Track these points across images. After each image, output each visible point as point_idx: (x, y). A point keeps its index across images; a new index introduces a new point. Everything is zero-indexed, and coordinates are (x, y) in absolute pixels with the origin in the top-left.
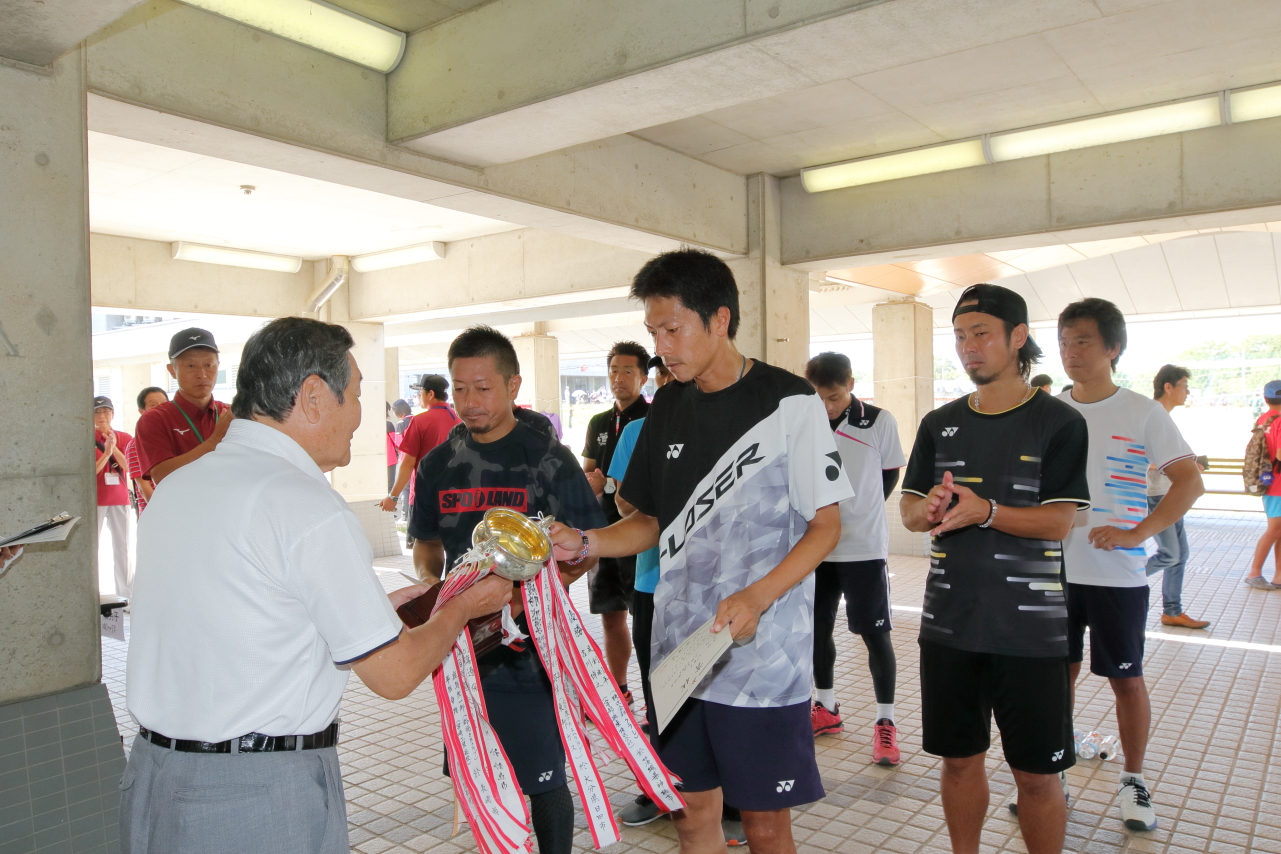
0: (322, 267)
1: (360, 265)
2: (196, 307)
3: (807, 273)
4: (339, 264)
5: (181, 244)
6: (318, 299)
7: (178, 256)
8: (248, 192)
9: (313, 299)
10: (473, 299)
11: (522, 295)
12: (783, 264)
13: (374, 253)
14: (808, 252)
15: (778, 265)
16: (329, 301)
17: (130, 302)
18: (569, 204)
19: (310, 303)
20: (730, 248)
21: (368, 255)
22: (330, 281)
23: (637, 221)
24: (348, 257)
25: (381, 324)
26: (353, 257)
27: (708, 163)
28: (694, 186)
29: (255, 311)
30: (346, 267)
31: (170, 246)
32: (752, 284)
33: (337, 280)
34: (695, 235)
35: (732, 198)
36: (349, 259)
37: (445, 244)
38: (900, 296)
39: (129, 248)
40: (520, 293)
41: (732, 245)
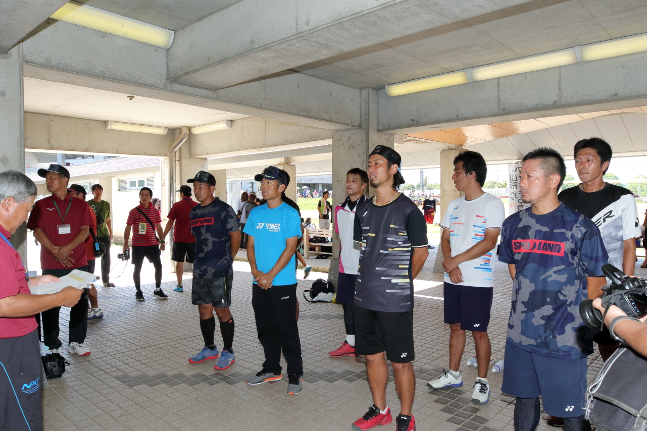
0: (177, 132)
1: (195, 131)
2: (117, 151)
3: (393, 135)
4: (185, 131)
5: (110, 122)
6: (175, 147)
7: (109, 127)
8: (131, 99)
9: (173, 147)
10: (243, 148)
11: (265, 146)
12: (379, 131)
13: (200, 126)
14: (390, 126)
15: (376, 132)
16: (180, 148)
17: (87, 149)
18: (261, 105)
19: (171, 149)
20: (350, 124)
21: (197, 126)
22: (180, 139)
23: (298, 112)
24: (189, 127)
25: (206, 159)
26: (191, 127)
27: (338, 83)
28: (331, 95)
29: (146, 153)
30: (188, 132)
31: (105, 122)
32: (362, 141)
33: (184, 138)
34: (330, 118)
35: (352, 100)
36: (189, 128)
37: (232, 121)
38: (453, 146)
39: (86, 124)
40: (264, 144)
41: (352, 122)
